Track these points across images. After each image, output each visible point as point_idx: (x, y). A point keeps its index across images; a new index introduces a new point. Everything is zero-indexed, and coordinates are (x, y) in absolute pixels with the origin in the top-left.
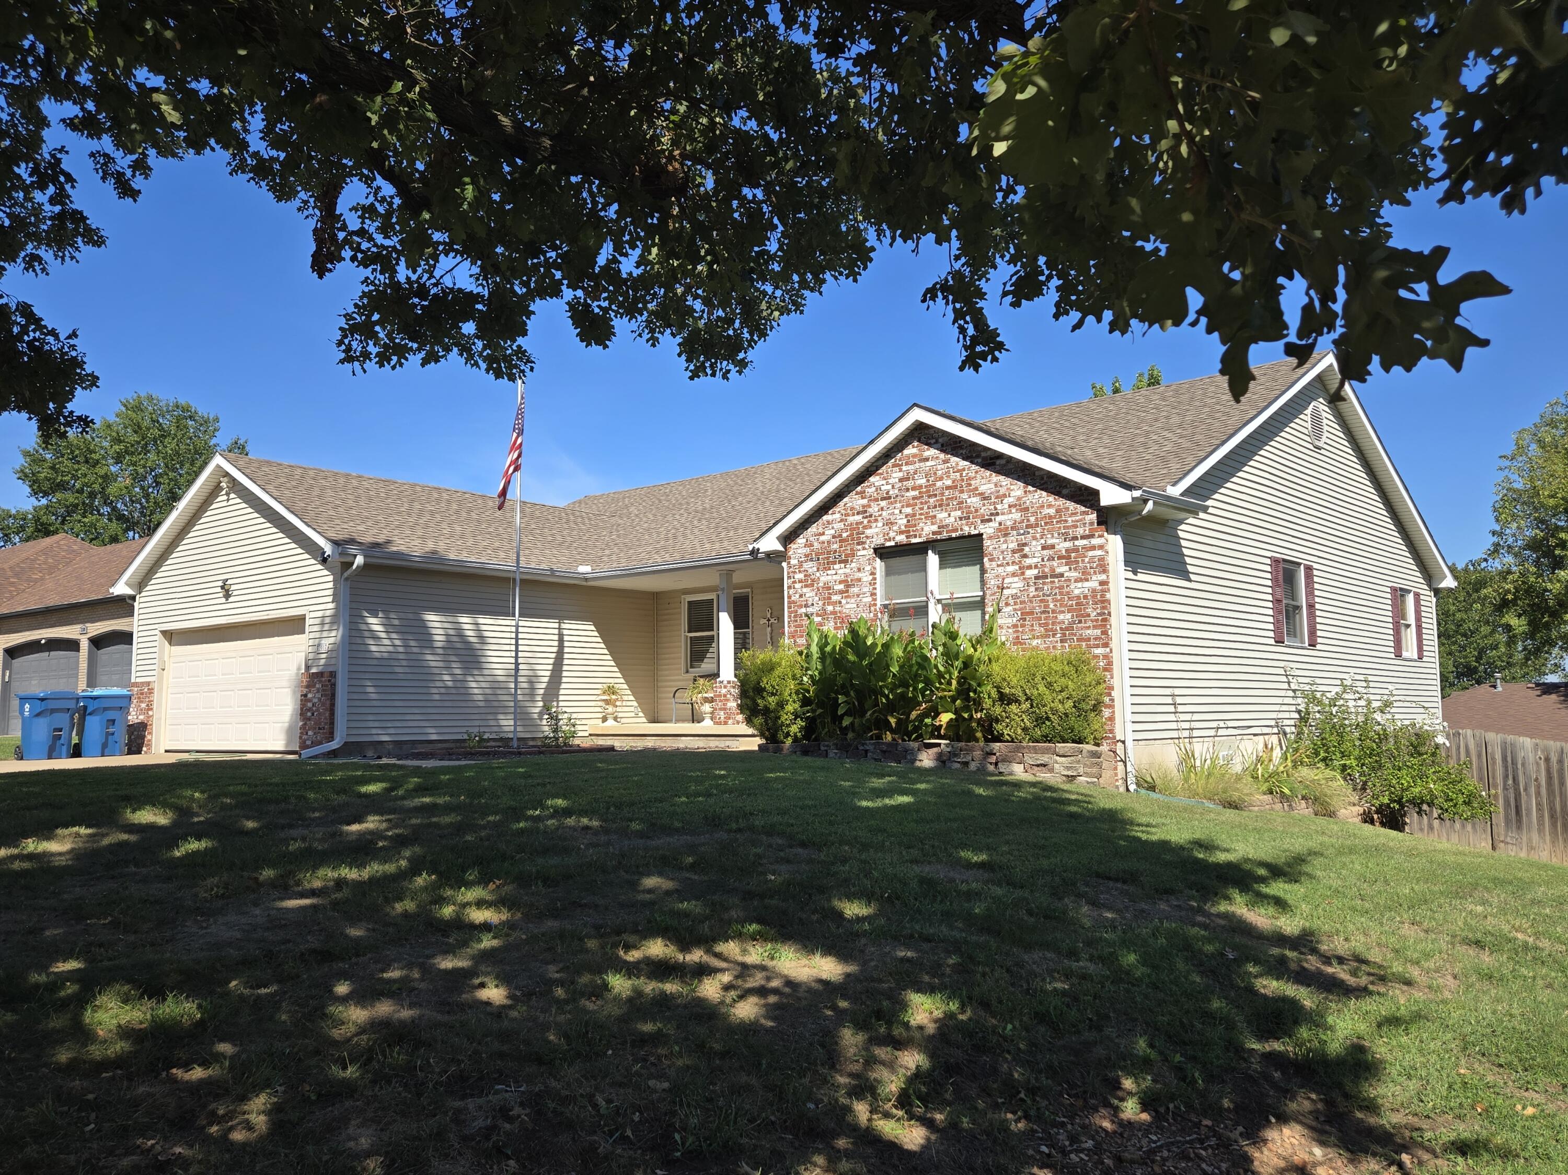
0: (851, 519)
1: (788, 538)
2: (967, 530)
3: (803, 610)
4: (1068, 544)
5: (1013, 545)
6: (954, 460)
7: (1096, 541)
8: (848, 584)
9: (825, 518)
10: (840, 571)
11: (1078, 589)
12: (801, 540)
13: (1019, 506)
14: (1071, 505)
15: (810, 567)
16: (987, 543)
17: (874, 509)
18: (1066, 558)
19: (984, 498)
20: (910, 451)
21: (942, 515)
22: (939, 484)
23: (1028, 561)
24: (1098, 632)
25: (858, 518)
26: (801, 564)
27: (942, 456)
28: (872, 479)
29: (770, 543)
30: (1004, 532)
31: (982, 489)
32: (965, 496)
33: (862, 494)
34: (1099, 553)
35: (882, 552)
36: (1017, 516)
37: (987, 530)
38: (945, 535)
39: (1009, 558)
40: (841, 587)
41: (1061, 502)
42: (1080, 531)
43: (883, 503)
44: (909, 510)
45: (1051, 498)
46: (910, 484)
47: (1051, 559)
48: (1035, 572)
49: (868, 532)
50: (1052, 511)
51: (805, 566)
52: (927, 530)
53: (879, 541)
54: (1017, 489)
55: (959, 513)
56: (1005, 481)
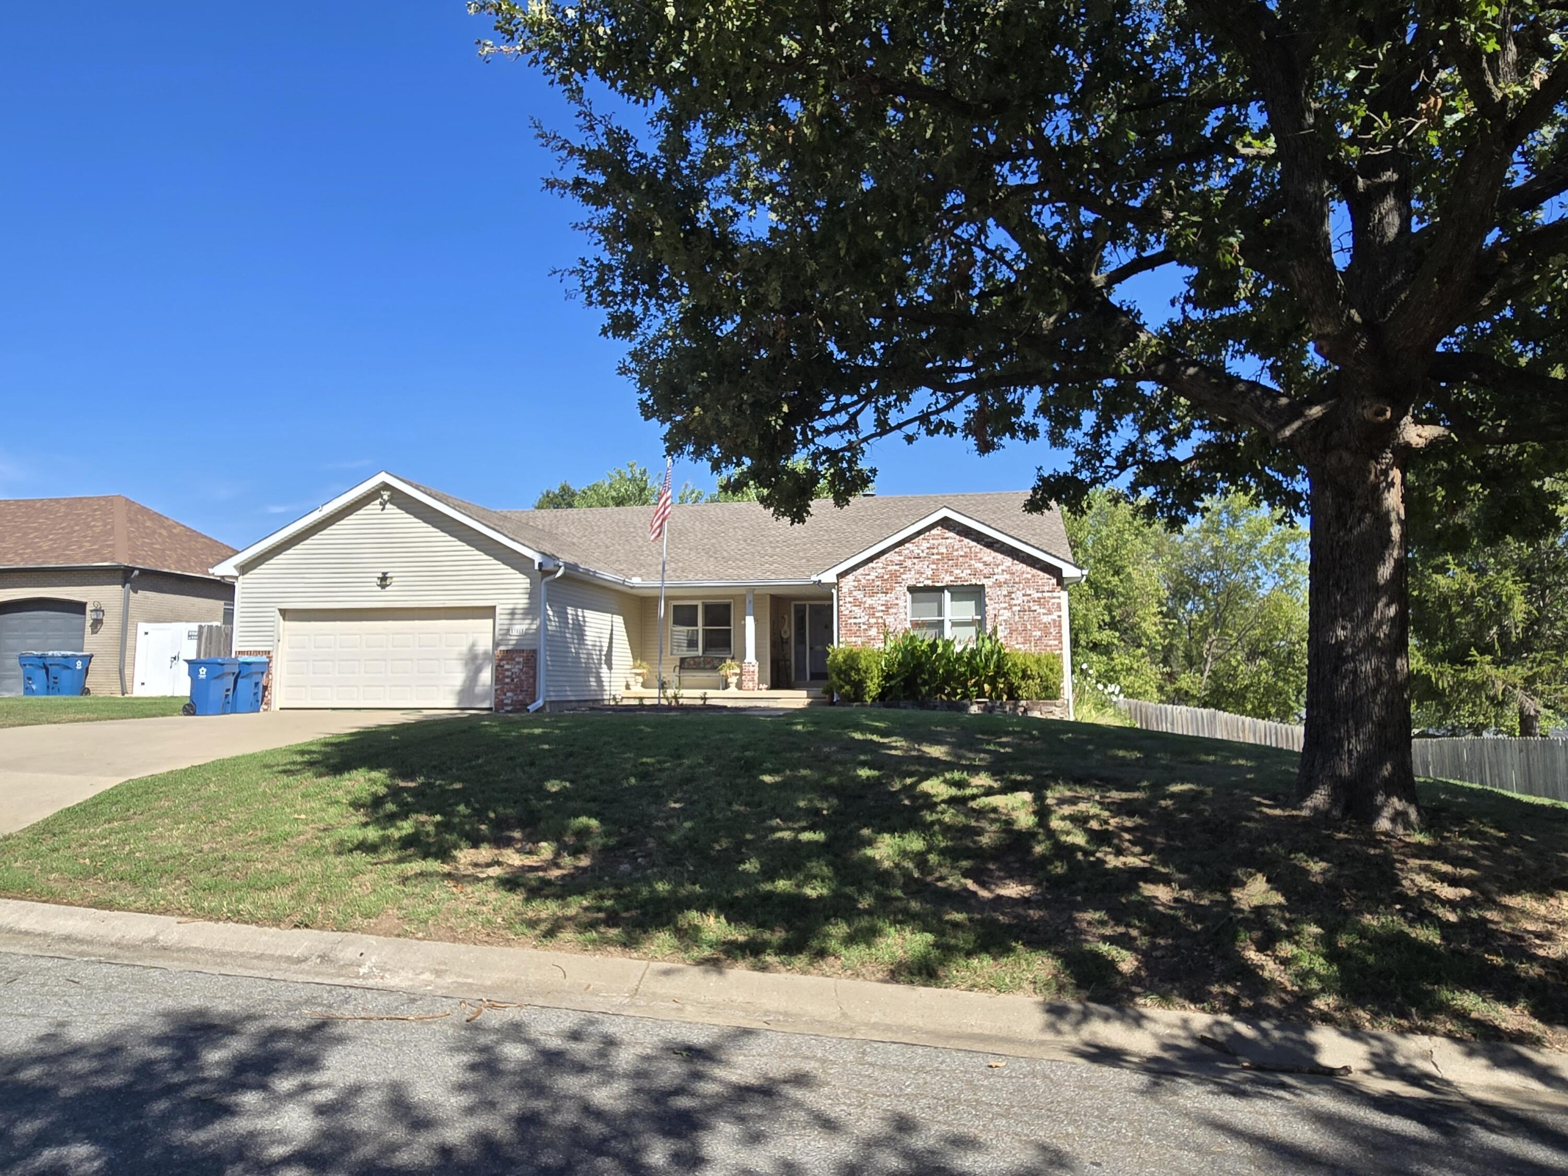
0: (890, 568)
1: (841, 575)
2: (974, 582)
3: (853, 621)
4: (1040, 595)
5: (1005, 593)
6: (966, 541)
7: (1055, 594)
8: (887, 607)
9: (871, 565)
10: (883, 598)
11: (1046, 619)
12: (850, 577)
13: (1008, 571)
14: (1040, 573)
15: (859, 595)
16: (987, 590)
17: (908, 563)
18: (1038, 601)
19: (985, 564)
20: (934, 532)
21: (957, 571)
22: (955, 553)
23: (1014, 602)
24: (1056, 642)
25: (897, 568)
26: (850, 592)
27: (958, 537)
28: (907, 545)
29: (829, 577)
30: (999, 585)
31: (985, 559)
32: (973, 562)
33: (900, 553)
34: (1057, 601)
35: (912, 590)
36: (1008, 577)
37: (987, 582)
38: (959, 583)
39: (1002, 599)
40: (883, 608)
41: (1035, 571)
42: (1046, 588)
43: (915, 561)
44: (934, 566)
45: (1029, 569)
46: (935, 551)
47: (1028, 602)
48: (1018, 608)
49: (904, 576)
50: (1029, 576)
51: (855, 593)
52: (947, 579)
53: (912, 582)
54: (1008, 561)
55: (969, 572)
56: (1000, 556)
